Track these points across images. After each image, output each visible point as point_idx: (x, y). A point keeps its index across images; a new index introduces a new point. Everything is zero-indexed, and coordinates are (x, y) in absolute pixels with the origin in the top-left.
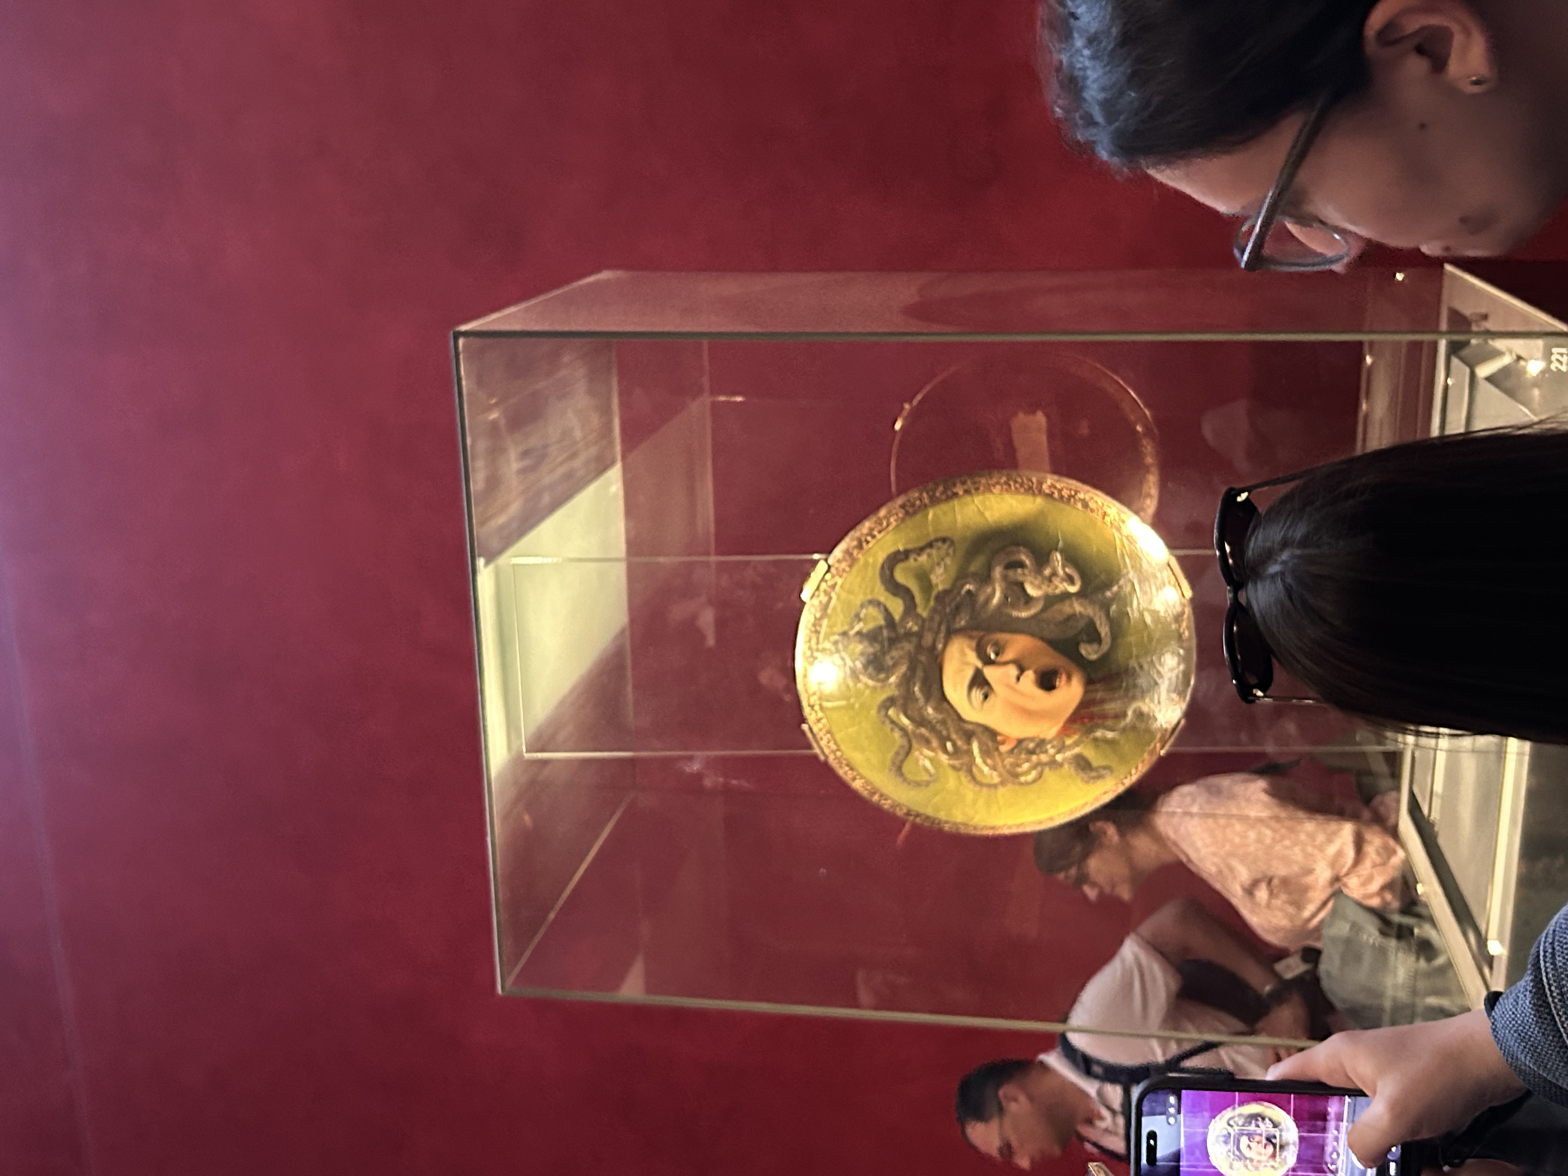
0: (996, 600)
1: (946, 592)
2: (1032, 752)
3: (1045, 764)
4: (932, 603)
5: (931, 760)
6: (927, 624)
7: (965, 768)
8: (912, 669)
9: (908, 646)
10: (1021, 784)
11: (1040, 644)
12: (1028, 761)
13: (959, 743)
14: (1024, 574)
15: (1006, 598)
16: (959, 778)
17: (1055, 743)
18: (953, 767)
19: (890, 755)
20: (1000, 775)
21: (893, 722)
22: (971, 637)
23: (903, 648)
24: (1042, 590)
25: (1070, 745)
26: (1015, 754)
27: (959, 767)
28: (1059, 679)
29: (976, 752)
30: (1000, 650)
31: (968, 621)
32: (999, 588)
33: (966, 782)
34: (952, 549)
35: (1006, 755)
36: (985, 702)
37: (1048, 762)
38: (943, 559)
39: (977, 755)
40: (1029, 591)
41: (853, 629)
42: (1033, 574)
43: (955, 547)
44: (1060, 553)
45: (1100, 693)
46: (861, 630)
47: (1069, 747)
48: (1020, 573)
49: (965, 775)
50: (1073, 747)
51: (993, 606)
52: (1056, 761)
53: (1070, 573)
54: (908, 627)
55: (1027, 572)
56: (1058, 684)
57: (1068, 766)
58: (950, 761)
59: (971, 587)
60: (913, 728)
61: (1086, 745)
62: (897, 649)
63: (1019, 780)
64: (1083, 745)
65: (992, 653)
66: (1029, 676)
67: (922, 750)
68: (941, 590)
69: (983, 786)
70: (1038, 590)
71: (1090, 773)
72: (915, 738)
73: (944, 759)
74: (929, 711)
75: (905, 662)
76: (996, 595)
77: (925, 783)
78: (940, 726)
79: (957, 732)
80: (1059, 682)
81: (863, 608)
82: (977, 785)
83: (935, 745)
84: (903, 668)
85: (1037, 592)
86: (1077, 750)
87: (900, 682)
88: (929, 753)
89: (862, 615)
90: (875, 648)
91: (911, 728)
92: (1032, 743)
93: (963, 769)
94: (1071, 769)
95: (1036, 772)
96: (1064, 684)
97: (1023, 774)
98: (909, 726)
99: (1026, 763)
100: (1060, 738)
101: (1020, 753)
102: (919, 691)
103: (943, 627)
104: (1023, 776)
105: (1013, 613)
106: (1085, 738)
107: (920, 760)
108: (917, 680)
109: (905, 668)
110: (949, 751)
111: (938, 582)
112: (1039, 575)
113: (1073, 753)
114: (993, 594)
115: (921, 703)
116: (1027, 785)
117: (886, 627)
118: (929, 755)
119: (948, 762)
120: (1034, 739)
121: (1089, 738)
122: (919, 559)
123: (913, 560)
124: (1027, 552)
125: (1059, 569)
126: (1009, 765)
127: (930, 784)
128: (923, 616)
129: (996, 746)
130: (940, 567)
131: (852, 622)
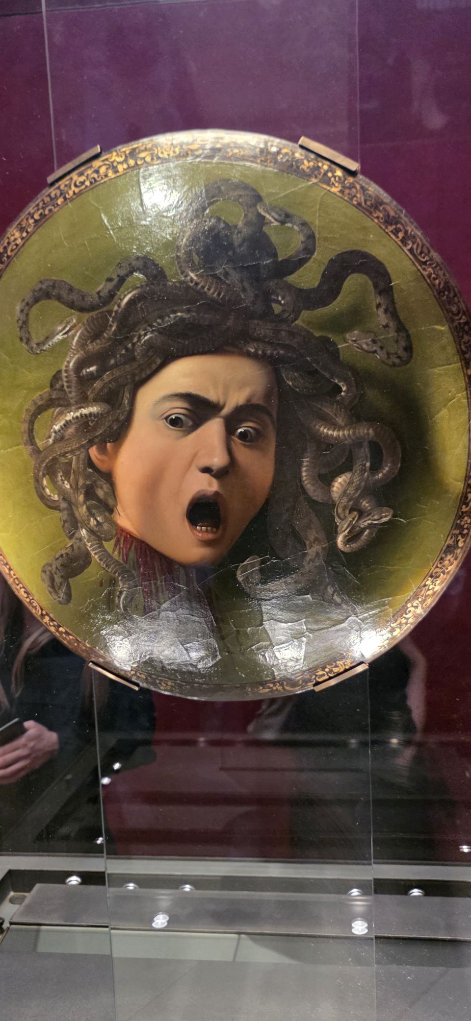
0: (325, 430)
1: (335, 354)
2: (90, 493)
3: (72, 515)
4: (317, 334)
5: (65, 343)
6: (284, 327)
7: (55, 395)
8: (211, 305)
9: (247, 298)
10: (38, 481)
11: (260, 500)
13: (97, 385)
15: (329, 446)
16: (40, 388)
17: (106, 526)
18: (57, 377)
20: (49, 448)
21: (122, 280)
22: (268, 395)
23: (244, 289)
24: (341, 498)
25: (104, 547)
26: (85, 470)
27: (57, 385)
28: (207, 529)
29: (85, 411)
30: (251, 441)
31: (293, 390)
32: (344, 435)
33: (34, 398)
34: (397, 361)
35: (82, 456)
36: (167, 421)
37: (75, 518)
38: (382, 348)
39: (78, 411)
40: (340, 480)
41: (267, 212)
42: (363, 484)
43: (399, 366)
44: (390, 520)
45: (187, 585)
46: (267, 223)
47: (101, 546)
48: (365, 465)
49: (46, 396)
50: (101, 551)
51: (317, 427)
52: (77, 528)
53: (361, 536)
54: (278, 298)
55: (366, 474)
56: (198, 527)
57: (70, 544)
58: (66, 371)
59: (344, 392)
60: (116, 312)
61: (104, 569)
62: (242, 281)
63: (44, 476)
64: (105, 565)
65: (246, 429)
66: (210, 485)
67: (80, 328)
68: (337, 346)
69: (29, 424)
70: (340, 492)
71: (59, 574)
72: (99, 316)
73: (69, 362)
74: (145, 335)
75: (223, 294)
76: (334, 431)
77: (27, 335)
78: (123, 354)
79: (115, 380)
80: (201, 529)
81: (300, 226)
82: (30, 414)
83: (90, 347)
84: (212, 291)
85: (337, 490)
86: (96, 557)
87: (189, 287)
88: (76, 338)
89: (289, 225)
90: (240, 246)
91: (116, 308)
92: (106, 494)
93: (55, 392)
94: (67, 548)
95: (58, 501)
96: (198, 536)
97: (53, 481)
98: (119, 306)
99: (71, 486)
100: (114, 532)
101: (88, 477)
102: (178, 318)
103: (282, 352)
104: (51, 481)
105: (307, 457)
106: (115, 567)
107: (63, 325)
108: (194, 314)
109: (213, 293)
110: (82, 370)
111: (350, 341)
112: (361, 493)
113: (91, 552)
114: (334, 426)
115: (158, 323)
116: (36, 488)
117: (275, 262)
118: (73, 339)
119: (64, 368)
120: (113, 497)
121: (115, 573)
122: (381, 311)
123: (378, 302)
124: (393, 474)
125: (369, 520)
126: (67, 461)
127: (27, 343)
128: (296, 319)
129: (97, 440)
130: (370, 343)
131: (277, 210)
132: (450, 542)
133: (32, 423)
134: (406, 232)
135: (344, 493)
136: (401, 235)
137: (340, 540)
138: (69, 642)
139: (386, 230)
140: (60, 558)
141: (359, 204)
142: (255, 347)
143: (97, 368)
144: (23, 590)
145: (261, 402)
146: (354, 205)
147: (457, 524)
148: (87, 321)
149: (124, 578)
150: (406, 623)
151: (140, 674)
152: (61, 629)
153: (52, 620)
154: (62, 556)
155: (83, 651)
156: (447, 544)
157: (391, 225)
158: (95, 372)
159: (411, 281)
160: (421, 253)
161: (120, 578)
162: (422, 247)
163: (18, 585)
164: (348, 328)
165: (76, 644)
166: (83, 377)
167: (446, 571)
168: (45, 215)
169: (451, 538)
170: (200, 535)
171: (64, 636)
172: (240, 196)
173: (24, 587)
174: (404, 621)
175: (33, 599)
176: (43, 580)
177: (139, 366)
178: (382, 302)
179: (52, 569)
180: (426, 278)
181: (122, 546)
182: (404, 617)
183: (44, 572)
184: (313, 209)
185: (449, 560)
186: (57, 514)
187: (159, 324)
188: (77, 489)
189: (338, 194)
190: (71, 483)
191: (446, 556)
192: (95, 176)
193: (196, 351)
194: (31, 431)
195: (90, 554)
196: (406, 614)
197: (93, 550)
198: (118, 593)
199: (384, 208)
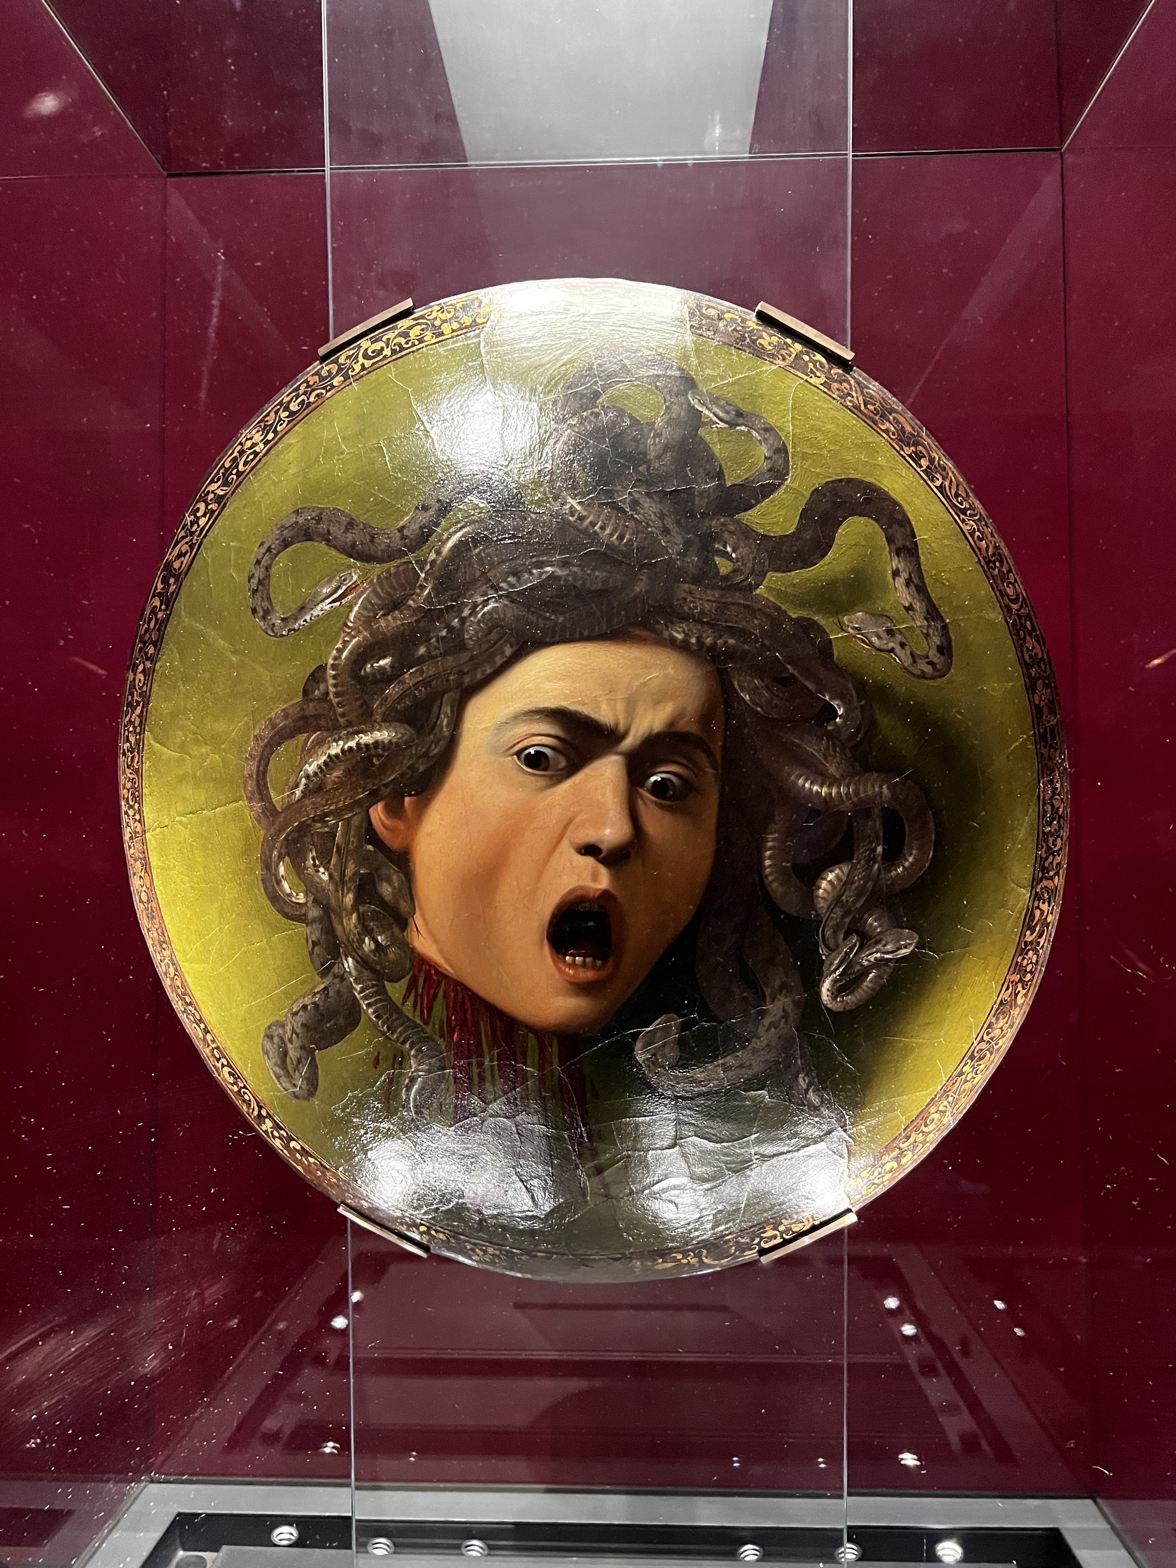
0: (807, 785)
1: (826, 649)
2: (366, 890)
3: (329, 931)
4: (795, 613)
5: (338, 615)
6: (738, 598)
7: (311, 709)
8: (607, 556)
9: (673, 546)
10: (268, 866)
12: (339, 881)
13: (392, 690)
14: (872, 860)
15: (814, 813)
16: (283, 695)
17: (393, 953)
18: (316, 677)
19: (347, 506)
20: (292, 807)
21: (446, 508)
22: (706, 717)
23: (666, 531)
24: (830, 909)
25: (386, 993)
26: (360, 846)
27: (317, 692)
28: (584, 962)
29: (366, 739)
30: (674, 798)
31: (752, 709)
32: (839, 793)
33: (273, 715)
34: (928, 669)
35: (356, 821)
36: (519, 758)
37: (336, 937)
38: (902, 645)
39: (354, 739)
40: (831, 876)
41: (704, 404)
42: (870, 884)
43: (933, 678)
44: (913, 952)
45: (541, 1068)
46: (706, 424)
47: (381, 991)
48: (875, 850)
49: (294, 712)
50: (381, 1001)
51: (793, 778)
52: (336, 956)
53: (862, 982)
54: (725, 547)
55: (876, 866)
56: (567, 958)
57: (323, 986)
58: (334, 667)
59: (841, 717)
60: (433, 563)
61: (384, 1034)
62: (662, 516)
63: (281, 857)
64: (385, 1028)
65: (664, 776)
66: (595, 877)
67: (366, 589)
68: (828, 635)
69: (259, 762)
70: (830, 898)
71: (297, 1043)
72: (401, 569)
73: (340, 651)
74: (485, 603)
75: (628, 536)
76: (821, 786)
77: (266, 604)
78: (443, 638)
79: (426, 683)
80: (574, 961)
81: (762, 432)
82: (262, 744)
83: (383, 624)
84: (608, 531)
85: (825, 895)
86: (370, 1011)
87: (570, 523)
88: (356, 608)
89: (743, 428)
90: (659, 457)
91: (433, 556)
92: (396, 892)
93: (311, 705)
94: (315, 994)
95: (306, 904)
96: (568, 974)
97: (298, 867)
98: (438, 553)
99: (331, 876)
100: (408, 966)
101: (363, 860)
102: (544, 577)
103: (732, 641)
104: (294, 866)
105: (775, 832)
106: (405, 1031)
107: (334, 584)
108: (575, 569)
109: (611, 535)
110: (365, 663)
111: (850, 629)
112: (866, 901)
113: (361, 1002)
114: (824, 778)
115: (509, 583)
116: (263, 881)
117: (721, 486)
118: (351, 611)
119: (331, 661)
120: (408, 898)
121: (404, 1043)
122: (900, 581)
123: (894, 567)
124: (921, 869)
125: (877, 952)
126: (326, 829)
127: (264, 618)
128: (757, 586)
129: (385, 792)
130: (884, 635)
131: (722, 403)
132: (1005, 995)
133: (264, 760)
134: (932, 460)
135: (837, 900)
136: (924, 462)
137: (826, 987)
138: (307, 1168)
139: (902, 453)
140: (301, 1013)
141: (857, 407)
142: (684, 632)
143: (391, 662)
144: (227, 1069)
145: (693, 729)
146: (847, 407)
147: (1017, 962)
148: (379, 576)
149: (422, 1051)
150: (924, 1142)
151: (437, 1231)
152: (293, 1144)
153: (277, 1127)
154: (305, 1007)
155: (331, 1186)
156: (1000, 999)
157: (909, 446)
158: (389, 669)
159: (943, 538)
160: (957, 495)
161: (413, 1052)
162: (958, 486)
163: (218, 1060)
164: (847, 608)
165: (319, 1173)
166: (367, 676)
167: (995, 1047)
168: (309, 404)
169: (1007, 989)
170: (571, 972)
171: (298, 1156)
172: (658, 376)
173: (229, 1065)
174: (921, 1137)
175: (245, 1087)
176: (266, 1053)
177: (472, 658)
178: (901, 566)
179: (285, 1033)
180: (968, 535)
181: (420, 991)
182: (922, 1132)
183: (270, 1037)
184: (782, 407)
185: (1001, 1028)
186: (301, 929)
187: (512, 586)
188: (343, 881)
189: (821, 387)
190: (332, 871)
191: (997, 1019)
192: (402, 341)
193: (577, 636)
194: (261, 777)
195: (359, 1005)
196: (925, 1126)
197: (365, 998)
198: (407, 1081)
199: (894, 418)
